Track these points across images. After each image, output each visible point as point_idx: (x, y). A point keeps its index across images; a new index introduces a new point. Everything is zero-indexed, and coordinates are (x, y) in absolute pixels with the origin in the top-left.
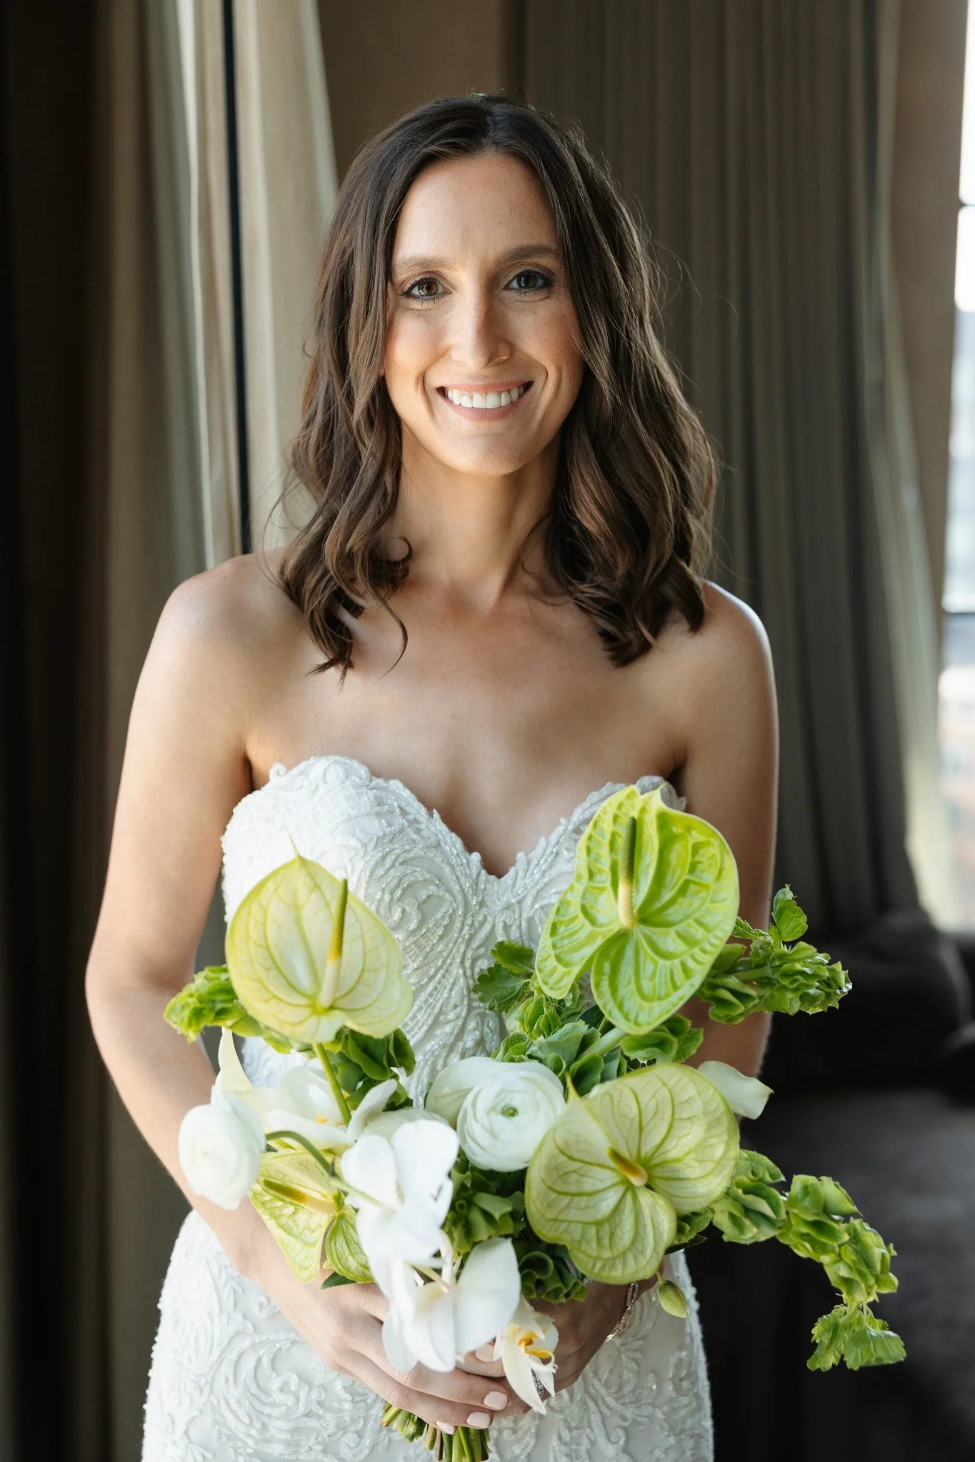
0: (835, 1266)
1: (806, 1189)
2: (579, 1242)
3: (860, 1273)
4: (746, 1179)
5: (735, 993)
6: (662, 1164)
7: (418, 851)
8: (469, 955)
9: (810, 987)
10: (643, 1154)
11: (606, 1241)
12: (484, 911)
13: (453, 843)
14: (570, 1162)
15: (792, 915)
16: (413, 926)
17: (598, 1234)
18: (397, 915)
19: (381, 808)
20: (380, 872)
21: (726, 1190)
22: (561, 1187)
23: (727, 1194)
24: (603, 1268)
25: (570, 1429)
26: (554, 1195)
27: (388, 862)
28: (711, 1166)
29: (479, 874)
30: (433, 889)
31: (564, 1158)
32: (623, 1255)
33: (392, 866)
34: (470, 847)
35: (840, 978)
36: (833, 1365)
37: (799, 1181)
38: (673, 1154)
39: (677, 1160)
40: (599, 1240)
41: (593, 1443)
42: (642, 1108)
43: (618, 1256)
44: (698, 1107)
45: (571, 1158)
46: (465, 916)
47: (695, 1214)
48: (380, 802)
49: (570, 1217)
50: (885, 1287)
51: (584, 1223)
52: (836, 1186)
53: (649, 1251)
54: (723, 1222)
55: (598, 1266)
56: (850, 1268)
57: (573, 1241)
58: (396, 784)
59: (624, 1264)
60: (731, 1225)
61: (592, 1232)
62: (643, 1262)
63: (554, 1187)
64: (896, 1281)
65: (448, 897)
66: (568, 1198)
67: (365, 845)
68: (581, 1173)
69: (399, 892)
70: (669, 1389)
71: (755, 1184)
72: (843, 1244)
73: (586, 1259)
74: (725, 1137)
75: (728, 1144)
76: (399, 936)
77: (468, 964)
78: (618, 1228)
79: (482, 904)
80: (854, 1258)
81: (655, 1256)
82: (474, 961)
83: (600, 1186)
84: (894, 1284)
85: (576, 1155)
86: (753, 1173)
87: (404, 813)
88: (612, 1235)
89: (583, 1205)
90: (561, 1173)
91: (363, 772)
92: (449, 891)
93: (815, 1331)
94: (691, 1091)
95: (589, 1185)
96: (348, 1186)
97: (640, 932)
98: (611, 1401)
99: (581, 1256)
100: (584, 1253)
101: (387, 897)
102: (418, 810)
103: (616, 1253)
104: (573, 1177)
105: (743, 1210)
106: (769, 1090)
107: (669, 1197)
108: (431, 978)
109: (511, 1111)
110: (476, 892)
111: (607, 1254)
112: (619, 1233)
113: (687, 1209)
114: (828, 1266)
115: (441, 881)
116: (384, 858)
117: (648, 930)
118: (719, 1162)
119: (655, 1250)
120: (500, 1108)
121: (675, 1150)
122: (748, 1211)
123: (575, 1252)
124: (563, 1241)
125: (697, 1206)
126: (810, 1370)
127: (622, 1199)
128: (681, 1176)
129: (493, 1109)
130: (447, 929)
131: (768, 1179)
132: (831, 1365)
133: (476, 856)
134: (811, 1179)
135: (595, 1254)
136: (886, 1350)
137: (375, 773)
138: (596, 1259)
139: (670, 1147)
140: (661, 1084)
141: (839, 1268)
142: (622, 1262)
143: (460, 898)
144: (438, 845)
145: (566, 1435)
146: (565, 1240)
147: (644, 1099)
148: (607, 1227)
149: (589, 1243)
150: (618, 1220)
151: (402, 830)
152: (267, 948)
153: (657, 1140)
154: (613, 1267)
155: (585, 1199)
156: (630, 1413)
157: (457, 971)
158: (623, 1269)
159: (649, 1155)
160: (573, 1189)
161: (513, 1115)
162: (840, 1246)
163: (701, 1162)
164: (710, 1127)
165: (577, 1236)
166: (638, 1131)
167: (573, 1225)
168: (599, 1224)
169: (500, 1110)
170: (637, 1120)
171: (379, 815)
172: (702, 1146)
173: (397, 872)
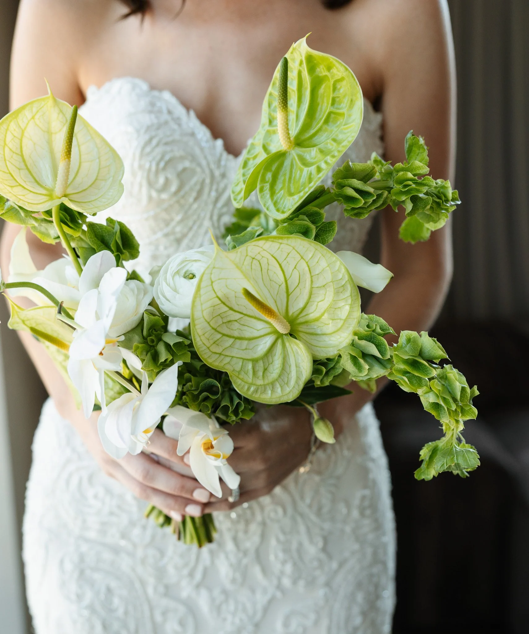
0: (427, 395)
1: (409, 340)
2: (239, 372)
3: (444, 399)
4: (363, 330)
5: (357, 190)
6: (306, 323)
7: (177, 136)
8: (216, 212)
9: (419, 191)
10: (290, 313)
11: (260, 374)
12: (225, 181)
13: (203, 133)
14: (231, 312)
15: (418, 151)
16: (173, 188)
17: (254, 368)
18: (161, 180)
19: (152, 108)
20: (148, 149)
21: (351, 342)
22: (225, 331)
23: (353, 344)
24: (256, 391)
25: (284, 533)
26: (219, 336)
27: (154, 142)
28: (340, 323)
29: (221, 155)
30: (187, 164)
31: (226, 309)
32: (273, 384)
33: (157, 145)
34: (216, 135)
35: (448, 192)
36: (434, 477)
37: (405, 334)
38: (312, 316)
39: (317, 319)
40: (255, 373)
41: (300, 544)
42: (288, 276)
43: (268, 384)
44: (328, 276)
45: (231, 309)
46: (212, 183)
47: (328, 359)
48: (152, 104)
49: (233, 354)
50: (468, 415)
51: (244, 359)
52: (434, 341)
53: (292, 382)
54: (347, 364)
55: (252, 389)
56: (438, 396)
57: (234, 370)
58: (167, 96)
59: (273, 391)
60: (353, 365)
61: (250, 366)
62: (288, 390)
63: (218, 329)
64: (476, 411)
65: (198, 170)
66: (232, 340)
67: (138, 131)
68: (242, 323)
69: (162, 165)
70: (355, 513)
71: (369, 333)
72: (433, 378)
73: (243, 383)
74: (349, 301)
75: (352, 306)
76: (164, 196)
77: (215, 218)
78: (271, 366)
79: (223, 176)
80: (440, 388)
81: (297, 387)
82: (220, 216)
83: (256, 334)
84: (474, 413)
85: (236, 308)
86: (368, 326)
87: (170, 112)
88: (265, 370)
89: (244, 347)
90: (225, 321)
91: (145, 87)
92: (199, 165)
93: (422, 453)
94: (323, 264)
95: (248, 333)
96: (76, 324)
97: (294, 153)
98: (313, 517)
99: (239, 381)
100: (242, 380)
101: (154, 168)
102: (180, 111)
103: (266, 382)
104: (236, 325)
105: (361, 354)
106: (390, 274)
107: (309, 346)
108: (191, 229)
109: (191, 276)
110: (219, 166)
111: (260, 382)
112: (271, 368)
113: (322, 355)
114: (422, 396)
115: (193, 158)
116: (151, 140)
117: (299, 150)
118: (346, 320)
119: (297, 382)
120: (182, 273)
121: (313, 313)
122: (365, 355)
123: (235, 378)
124: (225, 369)
125: (331, 353)
126: (416, 480)
127: (274, 345)
128: (319, 332)
129: (178, 272)
130: (200, 193)
131: (379, 330)
132: (432, 477)
133: (219, 143)
134: (414, 334)
135: (250, 381)
136: (465, 460)
137: (153, 88)
138: (252, 384)
139: (311, 311)
140: (300, 258)
141: (429, 396)
142: (271, 388)
143: (207, 171)
144: (193, 134)
145: (282, 537)
146: (228, 369)
147: (289, 270)
148: (261, 364)
149: (246, 374)
150: (271, 360)
151: (166, 123)
152: (22, 156)
153: (301, 305)
154: (264, 391)
155: (245, 343)
156: (327, 526)
157: (207, 223)
158: (272, 393)
159: (295, 315)
160: (236, 334)
161: (192, 278)
162: (430, 379)
163: (333, 320)
164: (337, 292)
165: (238, 367)
166: (285, 295)
167: (235, 359)
168: (255, 361)
169: (183, 275)
170: (284, 286)
171: (151, 112)
172: (333, 308)
173: (159, 150)
